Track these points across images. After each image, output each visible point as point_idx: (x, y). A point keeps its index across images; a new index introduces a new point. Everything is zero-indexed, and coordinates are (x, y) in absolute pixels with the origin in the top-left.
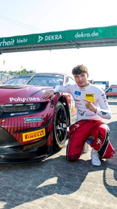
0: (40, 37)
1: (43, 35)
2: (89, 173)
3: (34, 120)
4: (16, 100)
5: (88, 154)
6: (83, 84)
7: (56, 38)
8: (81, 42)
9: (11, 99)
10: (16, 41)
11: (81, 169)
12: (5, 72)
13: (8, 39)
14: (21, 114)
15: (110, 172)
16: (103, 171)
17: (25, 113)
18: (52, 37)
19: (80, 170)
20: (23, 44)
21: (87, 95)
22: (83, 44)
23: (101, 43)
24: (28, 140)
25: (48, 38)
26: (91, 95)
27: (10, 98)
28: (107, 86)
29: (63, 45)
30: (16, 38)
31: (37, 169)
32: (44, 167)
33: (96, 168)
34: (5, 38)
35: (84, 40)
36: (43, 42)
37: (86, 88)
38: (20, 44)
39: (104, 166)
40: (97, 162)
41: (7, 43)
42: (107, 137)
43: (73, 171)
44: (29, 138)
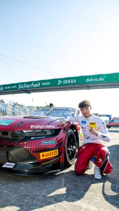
0: (59, 81)
1: (62, 80)
2: (92, 185)
3: (50, 142)
4: (36, 127)
5: (92, 169)
6: (88, 115)
7: (72, 82)
8: (91, 85)
9: (32, 127)
10: (41, 84)
11: (85, 181)
12: (33, 107)
13: (35, 82)
14: (39, 138)
15: (108, 184)
16: (102, 183)
17: (43, 137)
18: (69, 81)
20: (47, 86)
21: (91, 124)
22: (92, 86)
23: (106, 86)
24: (44, 158)
25: (66, 82)
26: (94, 124)
28: (110, 118)
29: (77, 87)
30: (41, 82)
31: (50, 180)
32: (57, 179)
33: (98, 181)
34: (33, 82)
35: (93, 84)
36: (62, 85)
37: (90, 118)
38: (44, 86)
39: (104, 179)
40: (98, 176)
41: (35, 86)
42: (107, 157)
43: (79, 183)
44: (45, 156)
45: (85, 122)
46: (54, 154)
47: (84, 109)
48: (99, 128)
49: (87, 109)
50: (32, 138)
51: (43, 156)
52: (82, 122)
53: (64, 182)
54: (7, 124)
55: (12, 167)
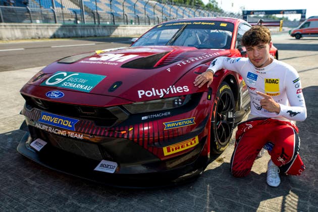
2: (261, 203)
3: (180, 124)
4: (149, 94)
9: (141, 93)
14: (158, 115)
19: (249, 196)
21: (268, 81)
24: (171, 153)
26: (275, 82)
27: (139, 92)
32: (197, 189)
43: (237, 199)
44: (173, 150)
45: (255, 77)
46: (189, 144)
47: (255, 48)
48: (285, 90)
49: (262, 47)
50: (143, 118)
51: (169, 151)
52: (249, 74)
54: (88, 89)
55: (112, 171)
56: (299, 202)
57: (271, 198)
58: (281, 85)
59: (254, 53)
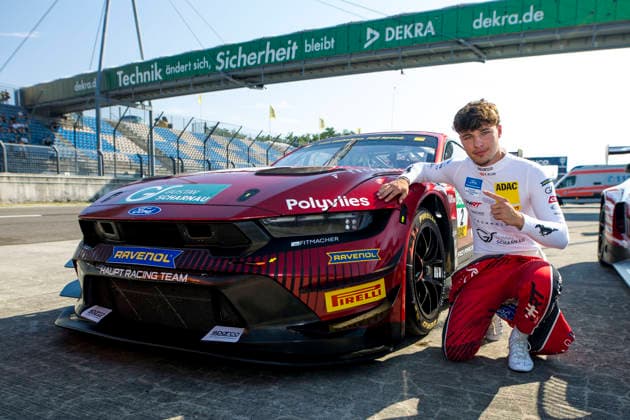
0: (370, 31)
1: (380, 25)
2: (502, 390)
3: (355, 256)
4: (304, 204)
5: (502, 341)
7: (418, 32)
8: (491, 44)
9: (290, 204)
10: (301, 47)
11: (480, 378)
12: (277, 139)
13: (279, 42)
14: (318, 241)
15: (556, 386)
16: (537, 384)
17: (331, 240)
18: (407, 32)
19: (477, 382)
20: (323, 54)
21: (499, 187)
22: (496, 47)
23: (551, 42)
24: (339, 308)
25: (394, 34)
26: (511, 187)
27: (288, 201)
28: (562, 170)
29: (438, 54)
30: (301, 37)
31: (365, 378)
32: (384, 375)
33: (522, 377)
34: (271, 39)
35: (500, 36)
36: (381, 45)
37: (497, 167)
38: (314, 55)
39: (541, 372)
41: (279, 55)
43: (459, 385)
44: (342, 303)
45: (479, 184)
46: (370, 294)
47: (476, 133)
48: (530, 200)
49: (486, 132)
50: (293, 244)
51: (335, 304)
52: (469, 180)
53: (409, 383)
54: (203, 200)
55: (235, 340)
56: (568, 388)
57: (517, 383)
58: (522, 192)
59: (474, 141)
